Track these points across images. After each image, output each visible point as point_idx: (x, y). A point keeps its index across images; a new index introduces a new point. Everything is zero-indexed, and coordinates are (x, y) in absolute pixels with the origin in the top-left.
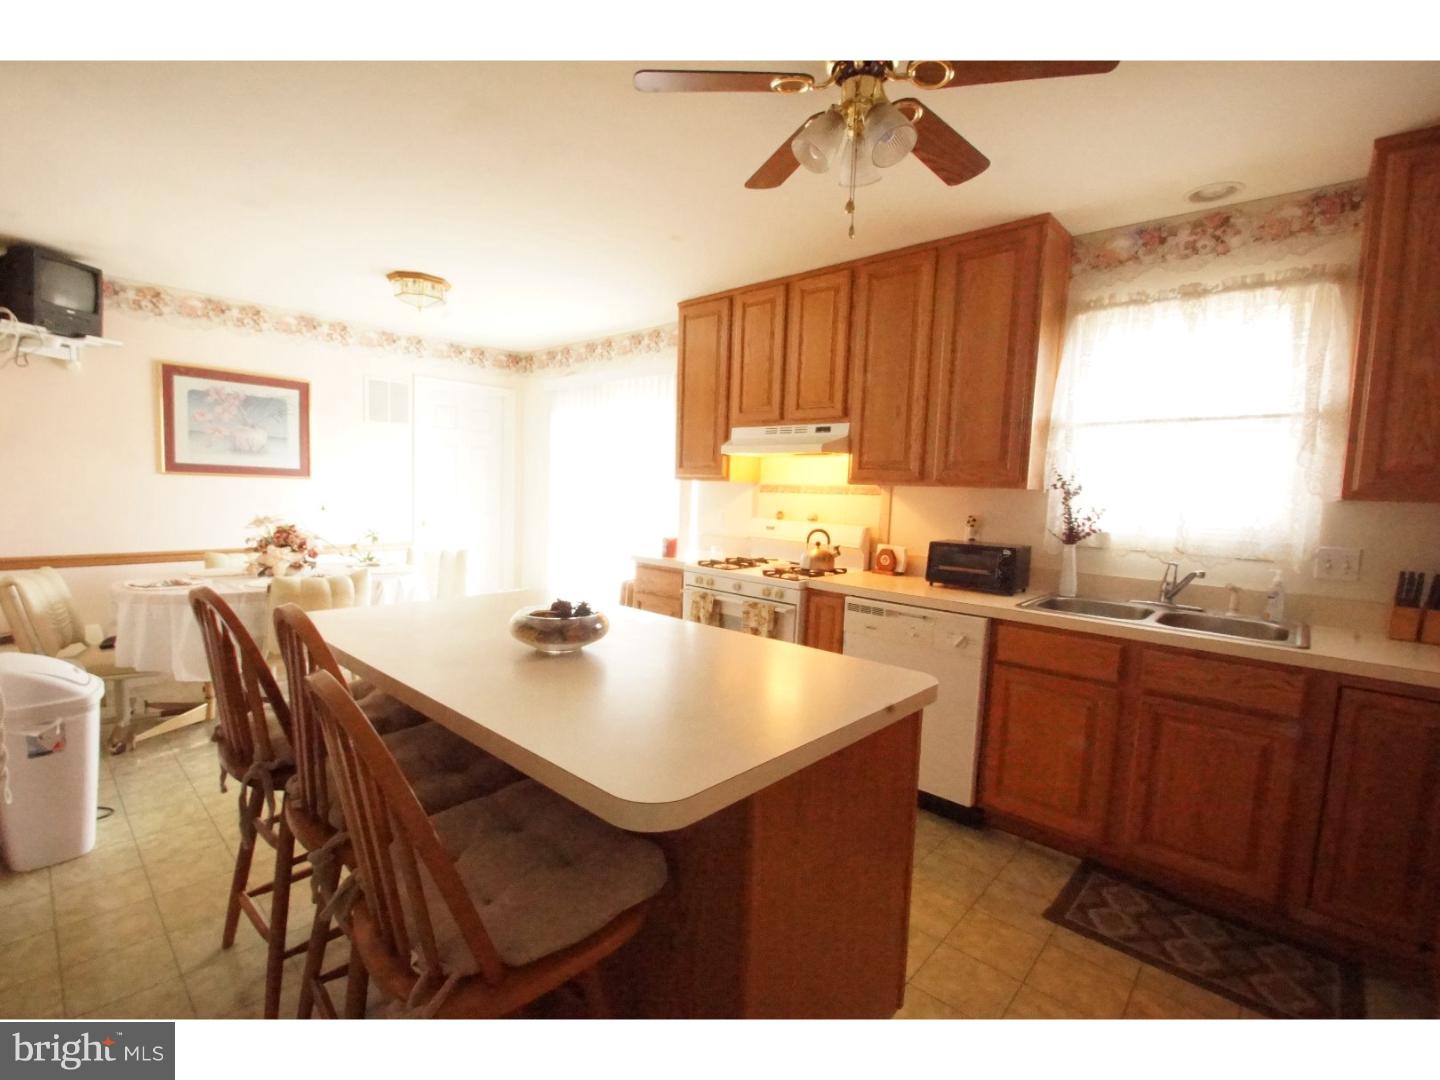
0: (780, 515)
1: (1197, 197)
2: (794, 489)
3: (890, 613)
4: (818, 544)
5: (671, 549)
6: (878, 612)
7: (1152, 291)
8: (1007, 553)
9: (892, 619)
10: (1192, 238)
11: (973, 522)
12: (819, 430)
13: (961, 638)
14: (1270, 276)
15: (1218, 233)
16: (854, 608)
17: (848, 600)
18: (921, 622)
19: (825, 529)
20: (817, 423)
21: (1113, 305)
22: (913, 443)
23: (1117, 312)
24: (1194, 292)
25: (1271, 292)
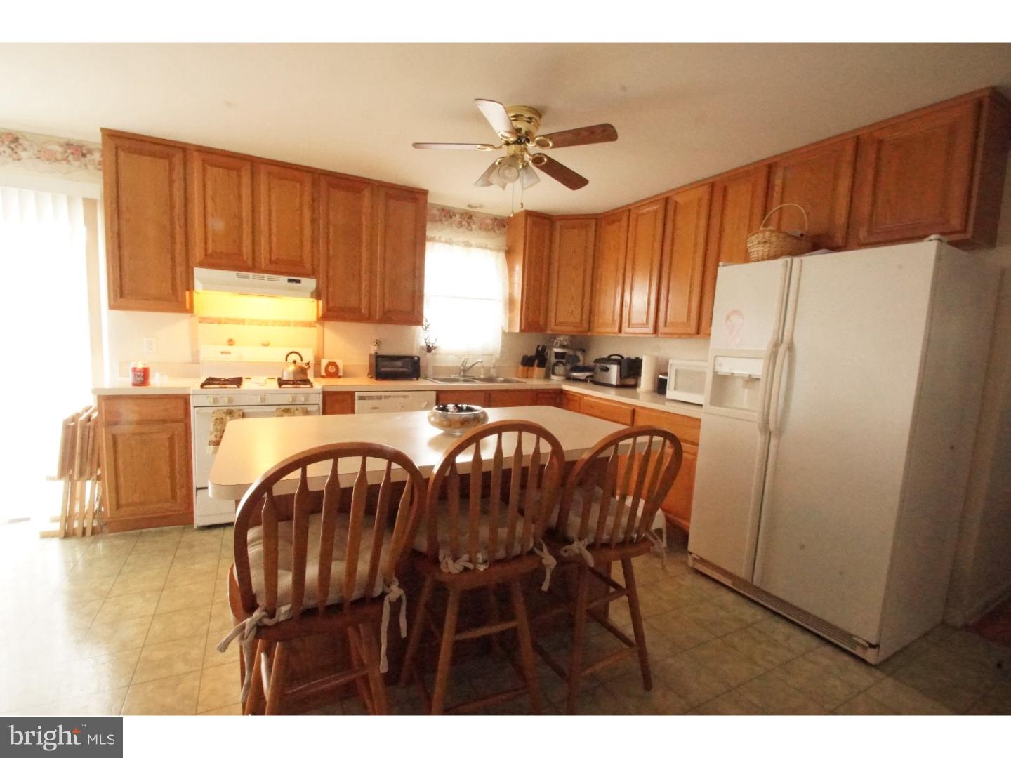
0: (231, 342)
1: (469, 206)
2: (240, 322)
3: (386, 397)
4: (295, 362)
5: (143, 376)
6: (379, 398)
7: (455, 240)
8: (416, 358)
9: (388, 401)
10: (460, 220)
11: (378, 343)
12: (290, 281)
13: (426, 403)
14: (489, 246)
15: (469, 221)
16: (361, 398)
17: (357, 394)
18: (402, 398)
19: (296, 351)
20: (289, 275)
21: (439, 241)
22: (363, 297)
23: (441, 244)
24: (468, 245)
25: (489, 251)
